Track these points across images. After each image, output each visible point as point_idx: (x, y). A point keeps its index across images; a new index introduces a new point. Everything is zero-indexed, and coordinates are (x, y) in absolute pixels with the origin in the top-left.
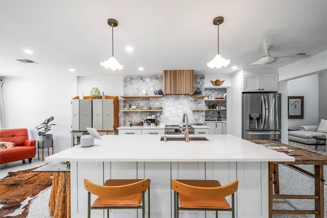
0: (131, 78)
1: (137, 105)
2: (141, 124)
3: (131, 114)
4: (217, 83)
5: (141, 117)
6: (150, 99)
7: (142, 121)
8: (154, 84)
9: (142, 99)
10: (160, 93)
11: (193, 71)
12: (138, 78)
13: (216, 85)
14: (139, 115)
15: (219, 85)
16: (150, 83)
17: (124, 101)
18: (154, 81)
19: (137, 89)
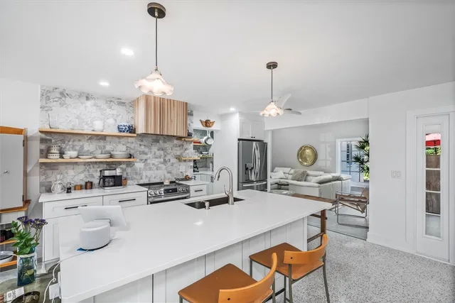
0: (62, 94)
1: (77, 148)
2: (89, 186)
3: (62, 168)
4: (207, 123)
5: (86, 173)
6: (108, 139)
7: (91, 180)
8: (115, 112)
9: (90, 139)
10: (132, 130)
11: (186, 103)
12: (80, 96)
13: (206, 126)
14: (81, 168)
15: (210, 127)
16: (108, 110)
17: (42, 141)
18: (115, 107)
19: (78, 117)
